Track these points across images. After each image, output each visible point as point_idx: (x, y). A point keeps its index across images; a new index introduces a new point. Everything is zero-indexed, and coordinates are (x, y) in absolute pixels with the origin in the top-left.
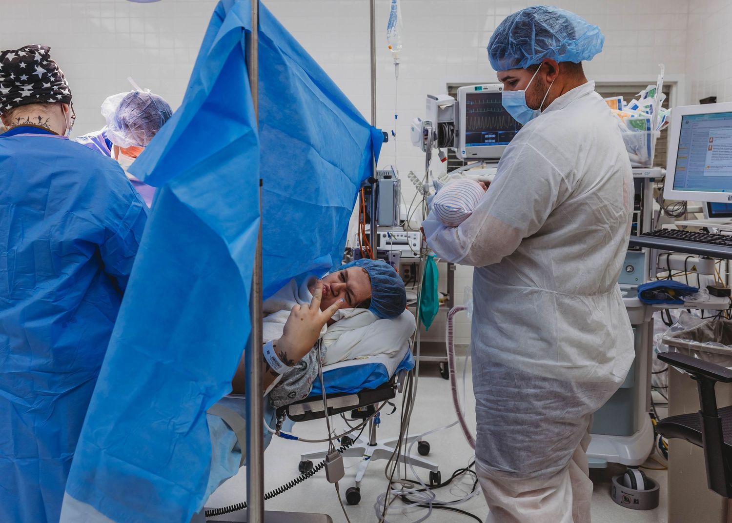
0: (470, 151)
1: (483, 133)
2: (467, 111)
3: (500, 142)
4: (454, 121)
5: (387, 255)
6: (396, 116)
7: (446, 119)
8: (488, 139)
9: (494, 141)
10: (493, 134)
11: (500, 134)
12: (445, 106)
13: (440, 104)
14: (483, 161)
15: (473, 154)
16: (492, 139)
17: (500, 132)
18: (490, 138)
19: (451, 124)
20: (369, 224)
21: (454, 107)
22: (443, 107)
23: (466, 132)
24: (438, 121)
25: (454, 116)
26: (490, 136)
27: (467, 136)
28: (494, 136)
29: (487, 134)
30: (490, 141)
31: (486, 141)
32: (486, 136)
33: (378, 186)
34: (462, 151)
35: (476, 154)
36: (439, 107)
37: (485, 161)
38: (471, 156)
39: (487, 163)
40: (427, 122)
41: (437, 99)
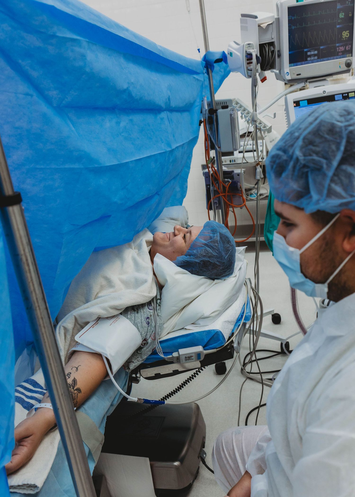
0: (294, 72)
1: (305, 50)
2: (289, 26)
3: (321, 58)
4: (275, 40)
5: (232, 175)
6: (199, 50)
7: (267, 39)
8: (310, 56)
9: (316, 58)
10: (316, 50)
11: (321, 49)
12: (266, 24)
13: (260, 23)
14: (306, 81)
15: (298, 75)
16: (315, 55)
17: (322, 47)
18: (312, 55)
19: (272, 44)
20: (214, 150)
21: (274, 25)
22: (264, 26)
23: (289, 51)
24: (259, 42)
25: (274, 36)
26: (312, 53)
27: (290, 55)
28: (316, 52)
29: (309, 51)
30: (312, 58)
31: (309, 59)
32: (309, 53)
33: (217, 116)
34: (286, 72)
35: (300, 74)
36: (259, 26)
37: (308, 81)
38: (295, 77)
39: (310, 82)
40: (248, 44)
41: (256, 17)
